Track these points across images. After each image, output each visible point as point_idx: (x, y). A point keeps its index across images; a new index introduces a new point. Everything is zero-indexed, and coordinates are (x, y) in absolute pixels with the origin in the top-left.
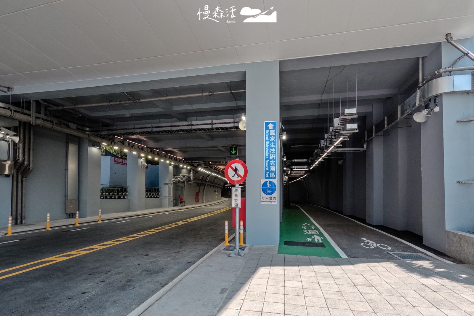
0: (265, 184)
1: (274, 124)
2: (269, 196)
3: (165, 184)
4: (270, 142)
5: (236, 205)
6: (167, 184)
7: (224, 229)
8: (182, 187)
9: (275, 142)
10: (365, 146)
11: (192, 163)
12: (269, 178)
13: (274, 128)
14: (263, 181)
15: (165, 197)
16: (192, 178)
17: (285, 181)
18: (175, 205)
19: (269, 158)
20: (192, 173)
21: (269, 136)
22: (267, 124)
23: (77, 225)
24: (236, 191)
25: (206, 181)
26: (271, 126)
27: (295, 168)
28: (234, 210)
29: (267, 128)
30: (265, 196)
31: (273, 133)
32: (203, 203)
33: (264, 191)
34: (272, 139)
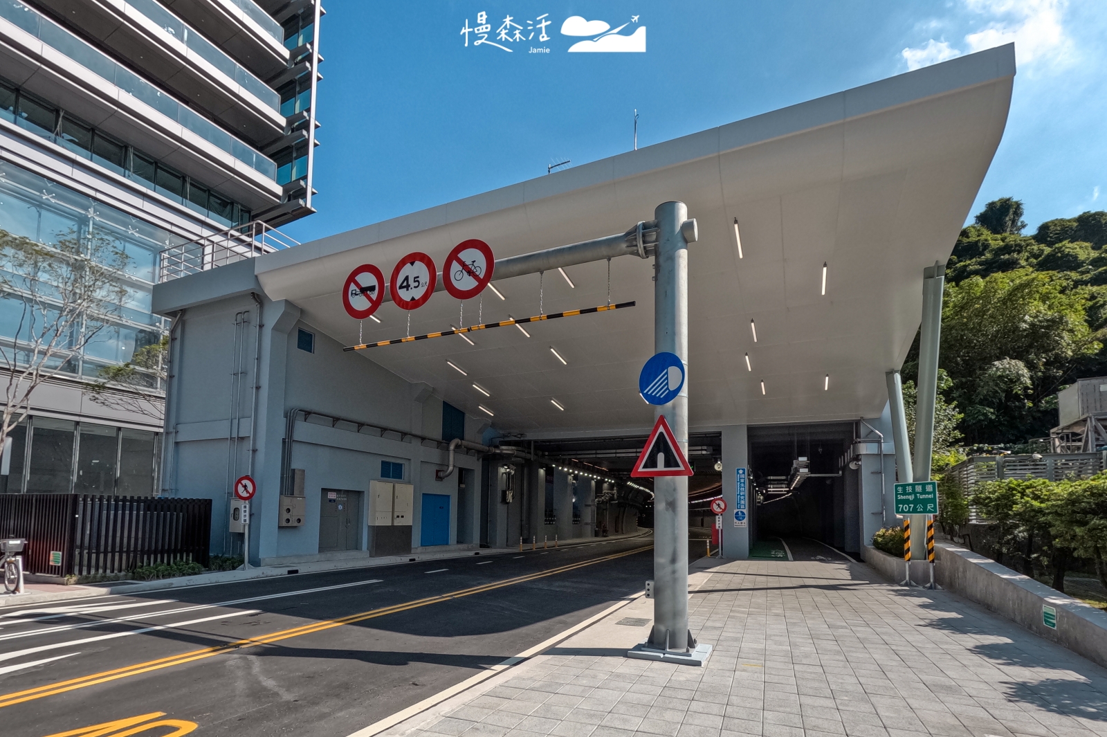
0: (737, 513)
1: (744, 470)
2: (740, 522)
3: (587, 505)
4: (741, 483)
5: (719, 527)
6: (589, 506)
7: (707, 546)
8: (604, 509)
9: (744, 483)
10: (840, 472)
11: (619, 474)
12: (740, 508)
13: (744, 473)
14: (735, 511)
15: (587, 524)
16: (615, 496)
17: (759, 502)
18: (597, 535)
19: (740, 495)
20: (615, 488)
21: (740, 478)
22: (738, 470)
23: (535, 549)
24: (719, 518)
25: (628, 499)
26: (741, 472)
27: (770, 488)
28: (718, 530)
29: (738, 473)
30: (738, 521)
31: (743, 476)
32: (623, 533)
33: (737, 518)
34: (742, 481)
